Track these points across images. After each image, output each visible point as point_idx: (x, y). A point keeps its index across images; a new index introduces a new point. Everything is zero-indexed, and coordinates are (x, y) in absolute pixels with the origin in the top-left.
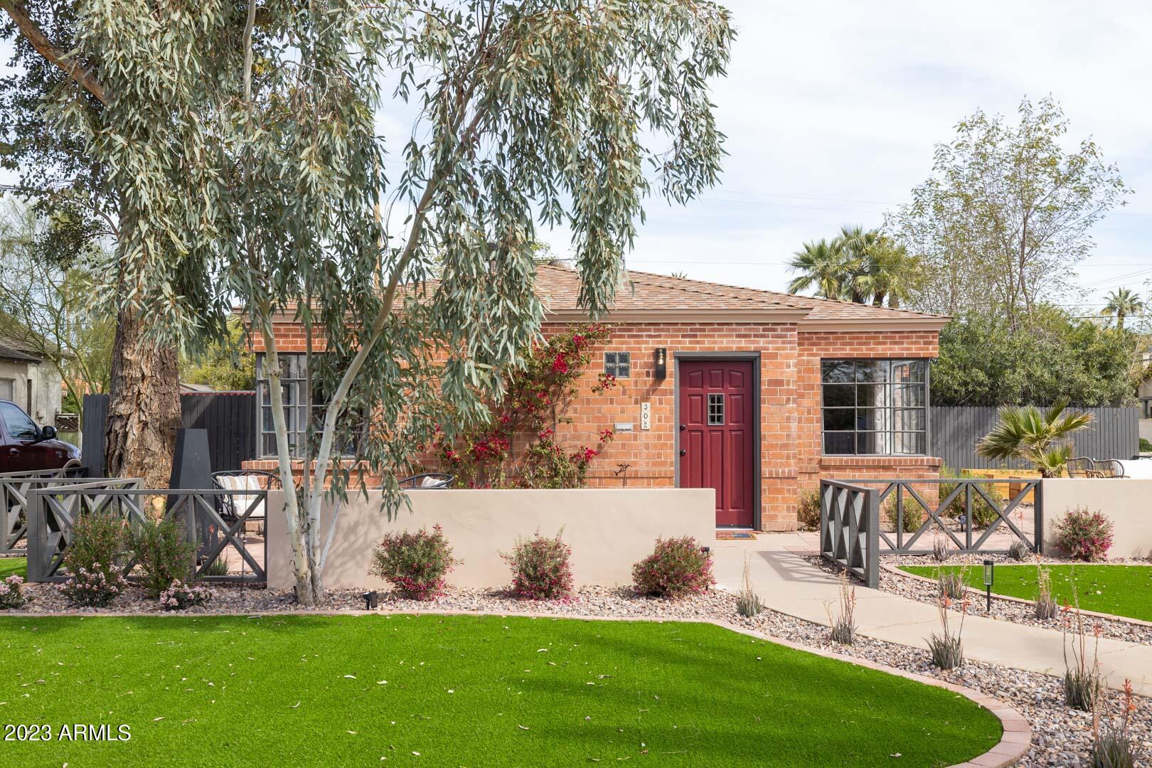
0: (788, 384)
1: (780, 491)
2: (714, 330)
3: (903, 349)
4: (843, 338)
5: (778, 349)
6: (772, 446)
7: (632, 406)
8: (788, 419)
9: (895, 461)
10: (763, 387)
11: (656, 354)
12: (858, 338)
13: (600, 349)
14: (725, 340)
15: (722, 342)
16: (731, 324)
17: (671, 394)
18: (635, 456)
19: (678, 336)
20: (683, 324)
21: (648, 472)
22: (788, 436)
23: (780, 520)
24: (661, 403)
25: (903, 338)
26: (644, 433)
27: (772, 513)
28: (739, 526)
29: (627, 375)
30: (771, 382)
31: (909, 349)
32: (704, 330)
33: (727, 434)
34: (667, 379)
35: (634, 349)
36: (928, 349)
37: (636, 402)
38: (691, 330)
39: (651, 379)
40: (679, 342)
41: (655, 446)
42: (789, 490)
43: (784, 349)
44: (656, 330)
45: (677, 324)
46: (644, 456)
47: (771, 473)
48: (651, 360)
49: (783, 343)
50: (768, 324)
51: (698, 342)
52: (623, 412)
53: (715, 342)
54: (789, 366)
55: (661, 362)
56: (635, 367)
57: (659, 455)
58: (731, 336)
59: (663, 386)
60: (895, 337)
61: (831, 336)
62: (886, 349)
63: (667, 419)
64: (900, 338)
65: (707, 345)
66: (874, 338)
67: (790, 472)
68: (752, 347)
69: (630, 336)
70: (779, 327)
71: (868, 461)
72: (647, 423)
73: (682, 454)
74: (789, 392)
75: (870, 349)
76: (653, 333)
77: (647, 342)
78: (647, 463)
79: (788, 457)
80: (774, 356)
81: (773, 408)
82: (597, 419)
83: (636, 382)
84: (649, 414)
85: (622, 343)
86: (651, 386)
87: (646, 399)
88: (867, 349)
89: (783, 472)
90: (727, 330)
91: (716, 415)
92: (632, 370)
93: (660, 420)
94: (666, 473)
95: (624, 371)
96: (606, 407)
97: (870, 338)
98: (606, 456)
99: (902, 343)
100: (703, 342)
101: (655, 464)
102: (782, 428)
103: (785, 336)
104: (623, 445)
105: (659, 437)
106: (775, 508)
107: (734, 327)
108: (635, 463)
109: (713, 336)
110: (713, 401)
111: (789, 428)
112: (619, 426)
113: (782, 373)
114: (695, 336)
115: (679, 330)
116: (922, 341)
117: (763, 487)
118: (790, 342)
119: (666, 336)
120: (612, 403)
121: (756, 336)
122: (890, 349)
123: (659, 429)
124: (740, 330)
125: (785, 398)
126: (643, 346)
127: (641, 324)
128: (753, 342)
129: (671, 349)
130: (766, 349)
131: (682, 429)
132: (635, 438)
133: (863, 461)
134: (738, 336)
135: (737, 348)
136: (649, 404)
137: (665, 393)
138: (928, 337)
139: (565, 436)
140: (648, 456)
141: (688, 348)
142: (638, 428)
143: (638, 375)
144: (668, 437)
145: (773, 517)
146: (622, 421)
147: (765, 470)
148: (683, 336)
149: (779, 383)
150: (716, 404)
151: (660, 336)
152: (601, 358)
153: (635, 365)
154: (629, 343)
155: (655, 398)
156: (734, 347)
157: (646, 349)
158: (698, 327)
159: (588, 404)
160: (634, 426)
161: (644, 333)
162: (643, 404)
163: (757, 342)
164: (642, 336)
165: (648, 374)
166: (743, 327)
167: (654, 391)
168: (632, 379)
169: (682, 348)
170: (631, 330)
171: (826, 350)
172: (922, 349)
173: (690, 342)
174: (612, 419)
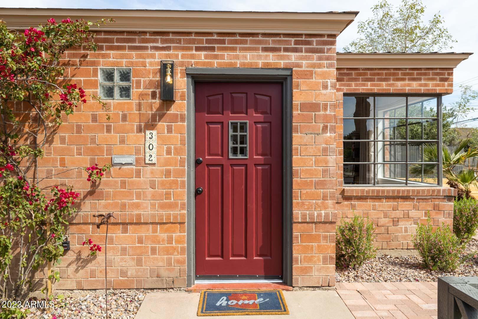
0: (325, 109)
1: (316, 238)
2: (236, 42)
3: (421, 85)
4: (365, 74)
5: (314, 66)
6: (306, 184)
7: (133, 136)
8: (325, 150)
9: (413, 191)
10: (295, 113)
11: (164, 69)
12: (378, 74)
13: (93, 63)
14: (248, 54)
15: (246, 57)
16: (256, 35)
17: (182, 119)
18: (138, 196)
19: (190, 49)
20: (197, 34)
21: (153, 216)
22: (324, 171)
23: (315, 273)
24: (170, 130)
25: (421, 74)
26: (149, 168)
27: (306, 265)
28: (266, 278)
29: (128, 96)
30: (304, 106)
31: (426, 85)
32: (223, 42)
33: (252, 170)
34: (178, 102)
35: (137, 64)
36: (443, 85)
37: (140, 130)
38: (208, 41)
39: (157, 101)
40: (193, 56)
41: (163, 184)
42: (325, 237)
43: (320, 66)
44: (163, 41)
45: (189, 33)
46: (149, 196)
47: (304, 216)
48: (158, 78)
49: (320, 59)
50: (300, 35)
51: (216, 57)
52: (122, 141)
53: (237, 57)
54: (325, 87)
55: (169, 79)
56: (138, 87)
57: (168, 195)
58: (256, 49)
59: (173, 110)
60: (413, 74)
61: (353, 72)
62: (405, 85)
63: (178, 152)
64: (418, 74)
65: (226, 61)
66: (394, 74)
67: (327, 215)
68: (282, 63)
69: (131, 48)
70: (314, 39)
71: (388, 191)
72: (152, 155)
73: (197, 193)
74: (326, 118)
75: (390, 85)
76: (159, 45)
77: (153, 56)
78: (153, 205)
79: (325, 198)
80: (308, 75)
81: (307, 139)
82: (91, 151)
83: (140, 105)
84: (155, 144)
85: (122, 57)
86: (157, 110)
87: (151, 125)
88: (387, 85)
89: (319, 215)
90: (252, 42)
91: (239, 146)
92: (134, 91)
93: (169, 152)
94: (175, 217)
95: (125, 92)
96: (101, 136)
97: (390, 74)
98: (101, 197)
99: (420, 79)
100: (222, 57)
101: (163, 206)
102: (317, 162)
103: (321, 51)
104: (123, 183)
105: (168, 173)
106: (310, 260)
107: (260, 38)
108: (137, 206)
109: (234, 49)
110: (235, 130)
111: (326, 162)
112: (116, 160)
113: (317, 96)
114: (213, 49)
115: (193, 41)
116: (438, 77)
117: (295, 234)
118: (328, 58)
119: (176, 48)
120: (109, 130)
121: (286, 50)
122: (409, 85)
123: (167, 163)
124: (267, 42)
125: (322, 125)
126: (148, 60)
127: (145, 33)
128: (282, 58)
129: (182, 64)
130: (299, 66)
131: (198, 163)
132: (138, 174)
133: (383, 191)
134: (265, 50)
135: (264, 64)
136: (154, 132)
137: (175, 118)
138: (443, 74)
139: (49, 172)
140: (154, 197)
141: (204, 63)
142: (141, 162)
143: (142, 96)
144: (180, 174)
145: (306, 271)
146: (121, 154)
147: (298, 213)
148: (198, 49)
149: (314, 107)
150: (239, 134)
151: (168, 48)
152: (96, 75)
153: (138, 83)
154: (130, 57)
155: (162, 125)
156: (260, 63)
157: (151, 64)
158: (215, 37)
159: (78, 132)
160: (137, 160)
161: (149, 45)
162: (148, 132)
163: (288, 58)
164: (146, 48)
165: (154, 95)
166: (270, 39)
167: (161, 116)
168: (134, 101)
169: (196, 63)
170: (133, 41)
171: (349, 85)
172: (438, 85)
173: (206, 57)
174: (109, 151)
